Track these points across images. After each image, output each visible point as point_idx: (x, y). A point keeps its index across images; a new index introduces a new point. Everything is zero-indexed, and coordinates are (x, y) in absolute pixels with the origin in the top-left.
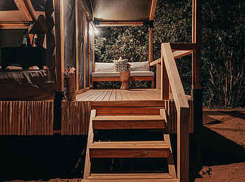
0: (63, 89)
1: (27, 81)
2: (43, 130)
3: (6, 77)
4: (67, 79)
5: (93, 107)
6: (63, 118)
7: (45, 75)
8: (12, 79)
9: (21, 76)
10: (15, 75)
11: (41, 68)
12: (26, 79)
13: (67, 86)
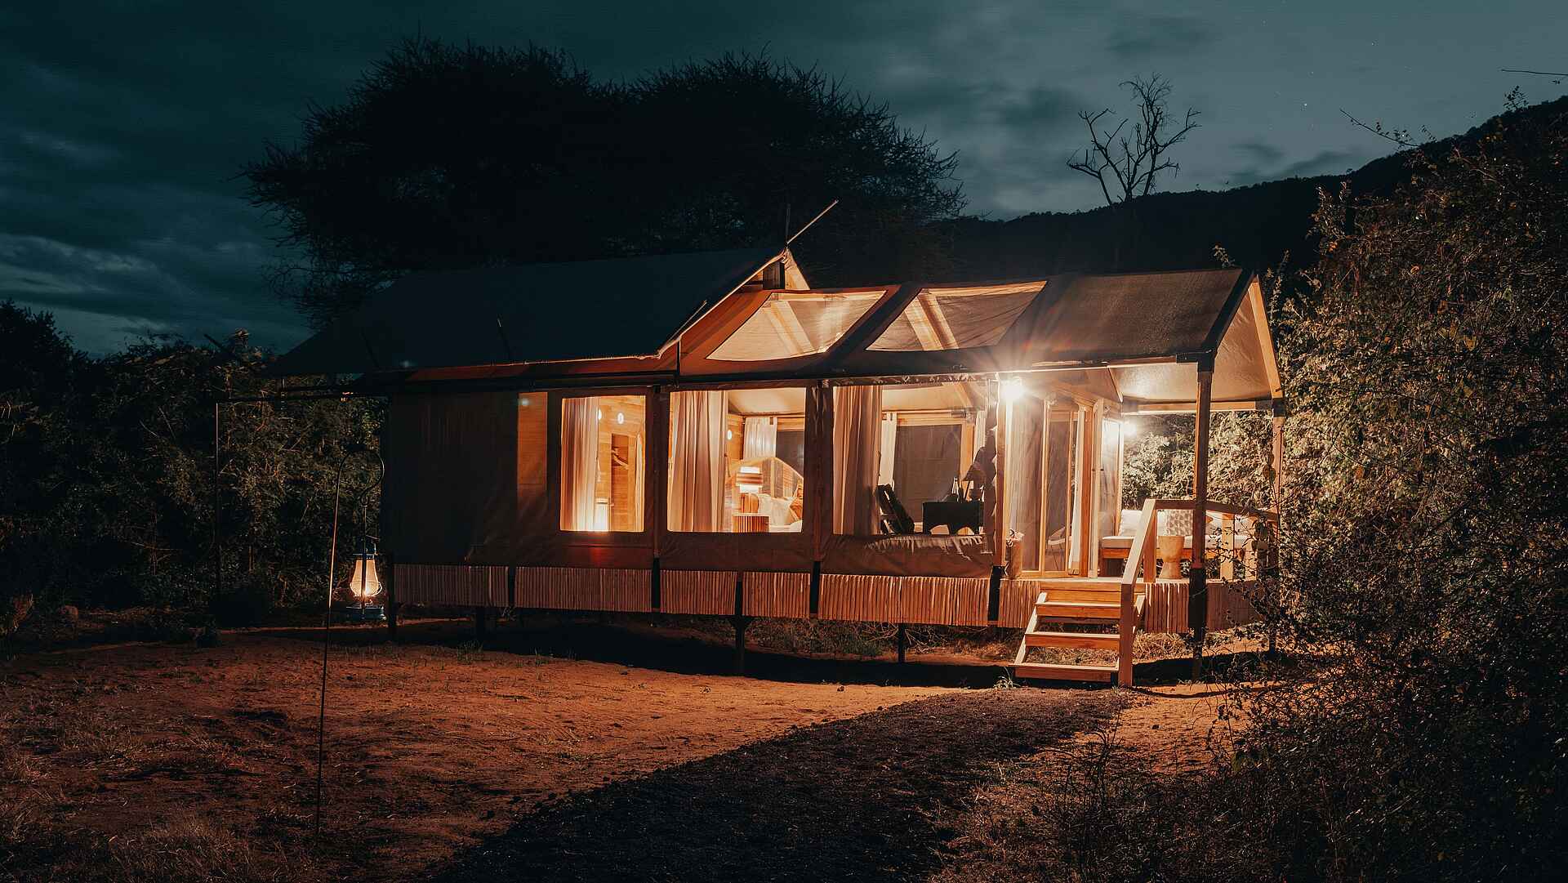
0: (1004, 563)
1: (957, 550)
2: (973, 620)
3: (930, 545)
4: (1009, 550)
5: (1043, 590)
6: (1001, 604)
7: (981, 542)
8: (937, 548)
9: (949, 544)
10: (941, 543)
11: (977, 533)
12: (955, 546)
13: (1010, 559)
